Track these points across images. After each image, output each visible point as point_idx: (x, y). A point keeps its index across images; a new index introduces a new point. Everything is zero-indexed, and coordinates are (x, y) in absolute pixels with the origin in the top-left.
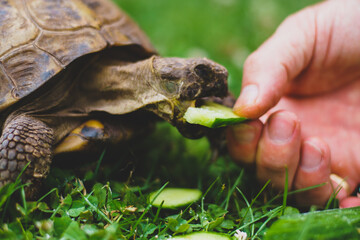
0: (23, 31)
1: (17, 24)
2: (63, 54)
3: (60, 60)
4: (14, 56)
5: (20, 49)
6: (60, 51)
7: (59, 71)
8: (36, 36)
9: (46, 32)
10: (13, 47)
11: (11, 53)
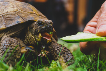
0: (12, 9)
1: (11, 6)
2: (25, 18)
3: (23, 19)
4: (8, 15)
5: (10, 13)
6: (24, 17)
7: (22, 22)
8: (17, 11)
9: (20, 11)
10: (8, 12)
11: (7, 14)
